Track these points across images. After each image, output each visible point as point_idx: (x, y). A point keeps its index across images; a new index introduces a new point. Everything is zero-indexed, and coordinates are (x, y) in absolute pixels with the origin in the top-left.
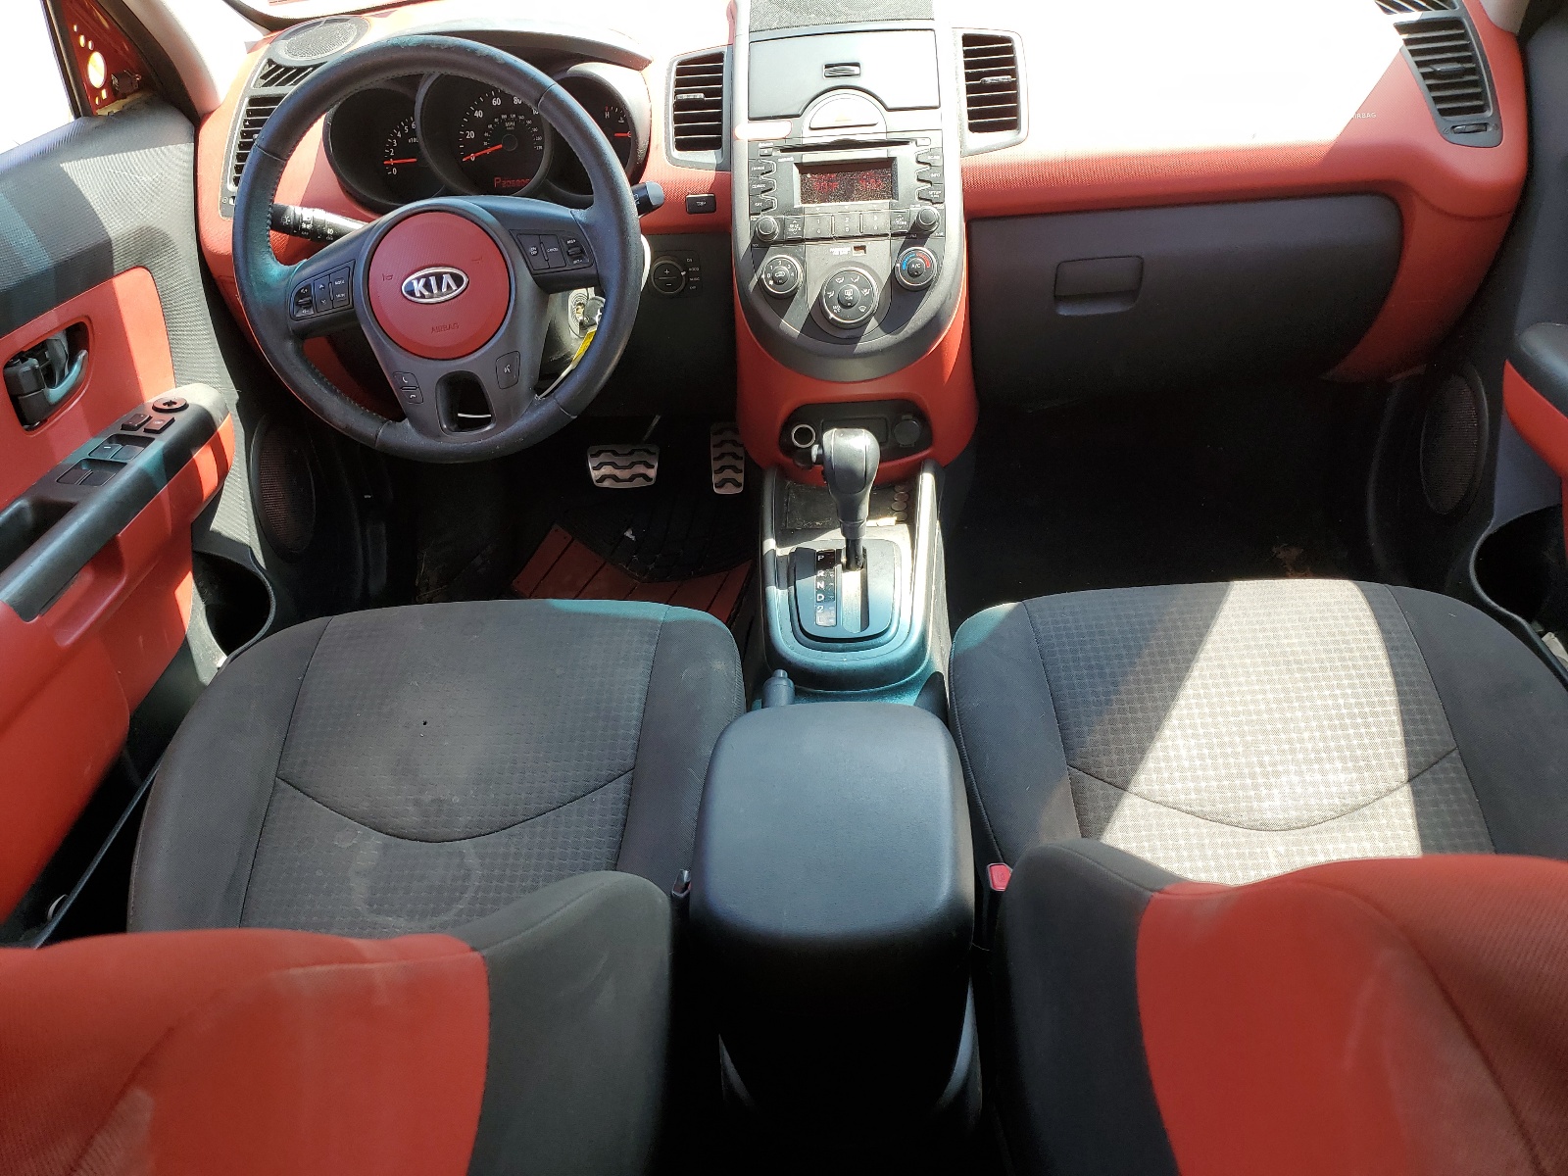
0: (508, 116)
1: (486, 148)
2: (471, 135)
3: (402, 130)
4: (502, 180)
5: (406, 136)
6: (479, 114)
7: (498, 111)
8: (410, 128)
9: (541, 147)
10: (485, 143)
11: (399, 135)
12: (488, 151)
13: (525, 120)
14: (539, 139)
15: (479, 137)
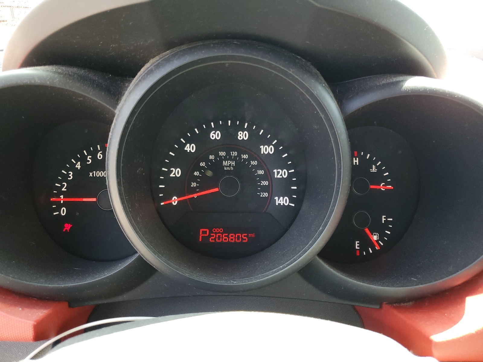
0: (228, 154)
1: (193, 191)
2: (176, 172)
3: (83, 160)
4: (211, 232)
5: (87, 169)
6: (190, 148)
7: (217, 146)
8: (94, 158)
9: (266, 195)
10: (194, 185)
11: (78, 166)
12: (195, 196)
13: (249, 160)
14: (266, 183)
15: (187, 176)
